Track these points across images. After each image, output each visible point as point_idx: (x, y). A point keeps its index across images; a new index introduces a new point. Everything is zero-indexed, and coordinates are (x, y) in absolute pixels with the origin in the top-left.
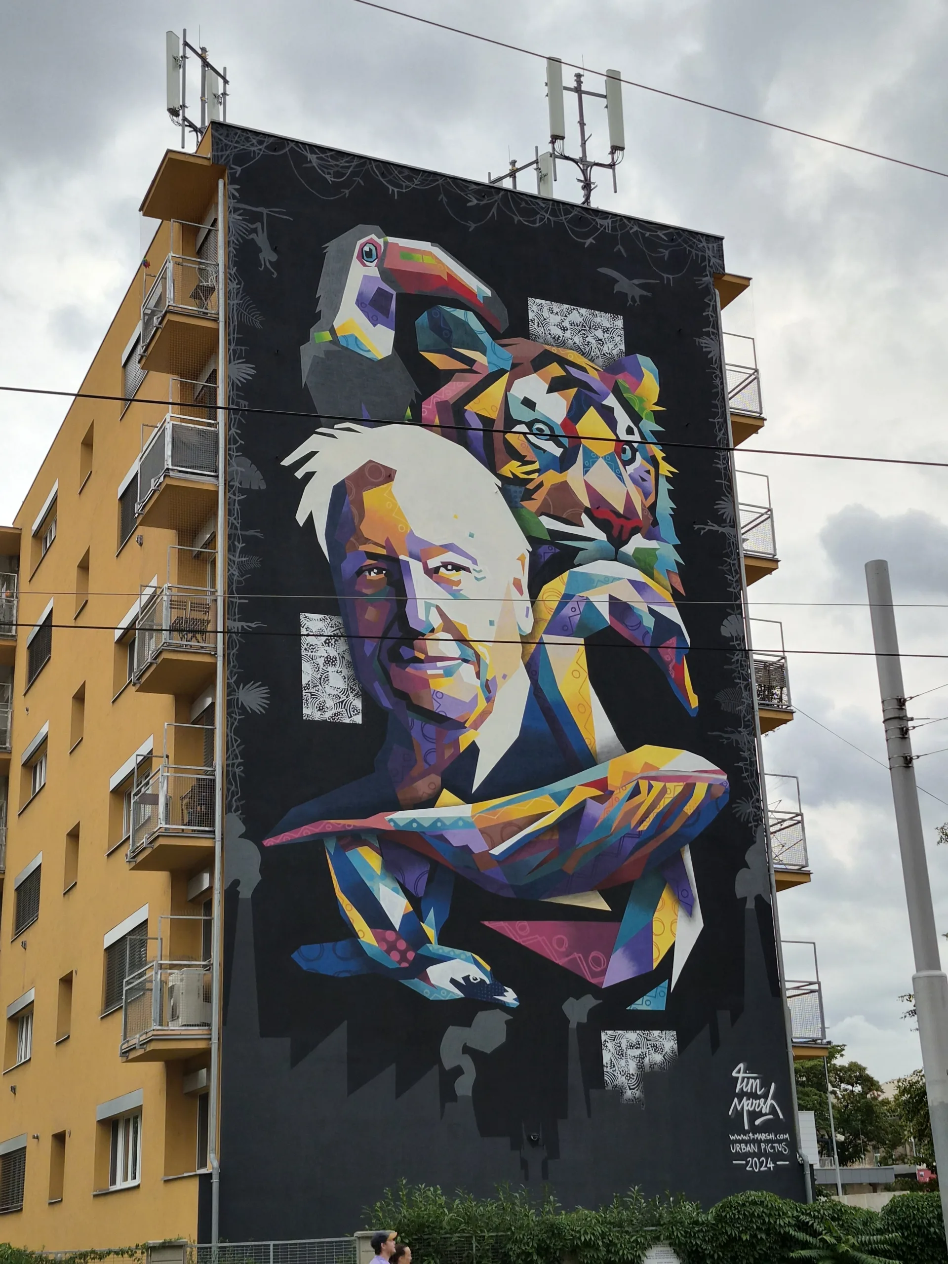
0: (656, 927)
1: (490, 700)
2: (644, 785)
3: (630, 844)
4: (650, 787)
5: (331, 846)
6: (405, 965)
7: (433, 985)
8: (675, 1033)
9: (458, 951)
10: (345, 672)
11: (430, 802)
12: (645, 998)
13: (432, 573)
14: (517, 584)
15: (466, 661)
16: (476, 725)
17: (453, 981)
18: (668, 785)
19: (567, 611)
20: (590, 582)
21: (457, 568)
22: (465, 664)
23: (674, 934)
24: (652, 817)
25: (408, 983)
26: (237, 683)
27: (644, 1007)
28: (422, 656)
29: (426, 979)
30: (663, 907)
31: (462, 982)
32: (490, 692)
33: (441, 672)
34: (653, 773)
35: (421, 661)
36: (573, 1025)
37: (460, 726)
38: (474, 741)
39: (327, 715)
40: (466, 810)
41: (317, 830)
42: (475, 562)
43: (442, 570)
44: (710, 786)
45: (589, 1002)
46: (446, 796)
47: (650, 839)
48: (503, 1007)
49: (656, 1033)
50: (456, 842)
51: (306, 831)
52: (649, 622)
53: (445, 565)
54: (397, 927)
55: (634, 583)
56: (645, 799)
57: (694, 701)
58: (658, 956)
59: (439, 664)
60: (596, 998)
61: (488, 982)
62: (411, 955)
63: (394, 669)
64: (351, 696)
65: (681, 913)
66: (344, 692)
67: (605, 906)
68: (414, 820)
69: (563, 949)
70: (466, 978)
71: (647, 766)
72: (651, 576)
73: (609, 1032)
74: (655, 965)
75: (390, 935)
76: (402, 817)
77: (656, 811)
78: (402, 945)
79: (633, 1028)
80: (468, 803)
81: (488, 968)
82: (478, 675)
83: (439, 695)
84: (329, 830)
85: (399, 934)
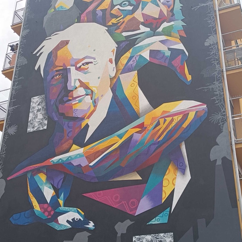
0: (165, 183)
1: (95, 106)
2: (162, 121)
3: (153, 148)
4: (165, 121)
5: (29, 176)
6: (50, 217)
7: (59, 224)
8: (172, 233)
9: (71, 208)
10: (43, 112)
11: (67, 151)
12: (157, 218)
13: (78, 69)
14: (111, 61)
15: (87, 95)
16: (88, 118)
17: (68, 221)
18: (174, 117)
19: (131, 62)
20: (142, 48)
21: (87, 63)
22: (87, 96)
23: (174, 185)
24: (165, 134)
25: (50, 224)
26: (8, 127)
27: (156, 222)
28: (71, 98)
29: (57, 221)
30: (169, 172)
31: (72, 221)
32: (95, 103)
33: (78, 102)
34: (167, 115)
35: (71, 100)
36: (119, 235)
37: (83, 119)
38: (87, 123)
39: (35, 129)
40: (81, 150)
41: (25, 171)
42: (94, 59)
43: (82, 66)
44: (196, 112)
45: (128, 223)
46: (74, 147)
47: (164, 143)
48: (88, 230)
49: (162, 235)
50: (75, 164)
51: (21, 172)
52: (168, 53)
53: (83, 64)
54: (49, 202)
55: (161, 42)
56: (162, 126)
57: (189, 78)
58: (165, 196)
59: (77, 99)
60: (131, 221)
61: (82, 220)
62: (52, 213)
63: (60, 106)
64: (44, 120)
65: (179, 174)
66: (42, 120)
67: (139, 178)
68: (60, 159)
69: (118, 200)
70: (73, 219)
71: (164, 112)
72: (170, 36)
73: (137, 237)
74: (163, 201)
75: (46, 206)
76: (56, 159)
77: (168, 130)
78: (50, 209)
79: (149, 234)
80: (82, 148)
81: (83, 214)
82: (91, 99)
83: (76, 110)
84: (29, 170)
85: (49, 205)
